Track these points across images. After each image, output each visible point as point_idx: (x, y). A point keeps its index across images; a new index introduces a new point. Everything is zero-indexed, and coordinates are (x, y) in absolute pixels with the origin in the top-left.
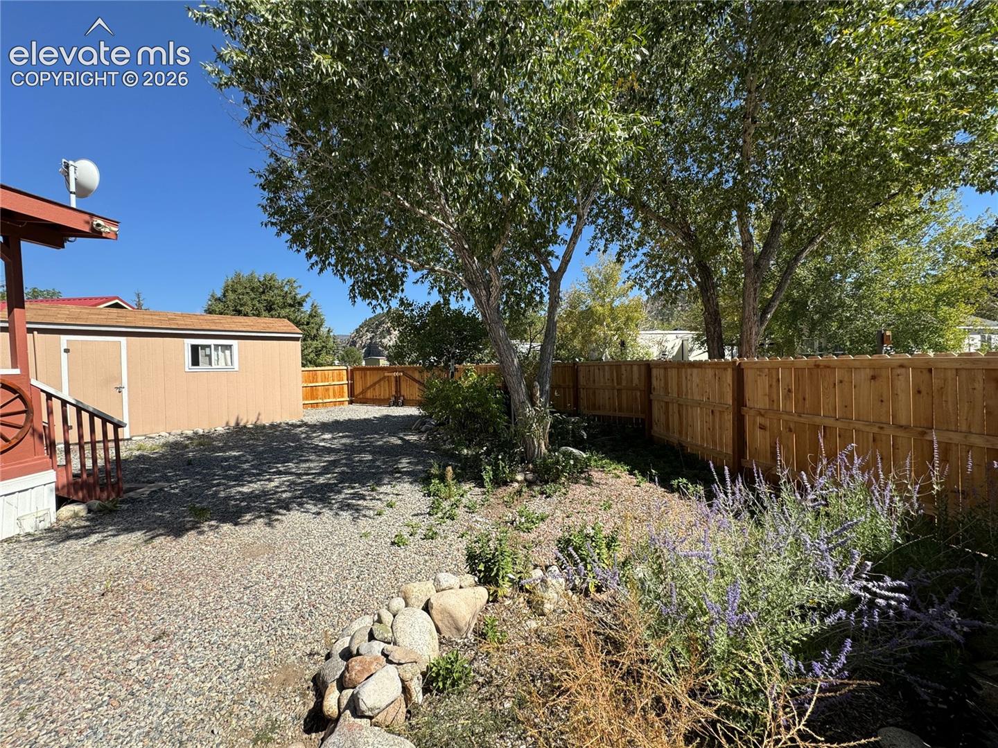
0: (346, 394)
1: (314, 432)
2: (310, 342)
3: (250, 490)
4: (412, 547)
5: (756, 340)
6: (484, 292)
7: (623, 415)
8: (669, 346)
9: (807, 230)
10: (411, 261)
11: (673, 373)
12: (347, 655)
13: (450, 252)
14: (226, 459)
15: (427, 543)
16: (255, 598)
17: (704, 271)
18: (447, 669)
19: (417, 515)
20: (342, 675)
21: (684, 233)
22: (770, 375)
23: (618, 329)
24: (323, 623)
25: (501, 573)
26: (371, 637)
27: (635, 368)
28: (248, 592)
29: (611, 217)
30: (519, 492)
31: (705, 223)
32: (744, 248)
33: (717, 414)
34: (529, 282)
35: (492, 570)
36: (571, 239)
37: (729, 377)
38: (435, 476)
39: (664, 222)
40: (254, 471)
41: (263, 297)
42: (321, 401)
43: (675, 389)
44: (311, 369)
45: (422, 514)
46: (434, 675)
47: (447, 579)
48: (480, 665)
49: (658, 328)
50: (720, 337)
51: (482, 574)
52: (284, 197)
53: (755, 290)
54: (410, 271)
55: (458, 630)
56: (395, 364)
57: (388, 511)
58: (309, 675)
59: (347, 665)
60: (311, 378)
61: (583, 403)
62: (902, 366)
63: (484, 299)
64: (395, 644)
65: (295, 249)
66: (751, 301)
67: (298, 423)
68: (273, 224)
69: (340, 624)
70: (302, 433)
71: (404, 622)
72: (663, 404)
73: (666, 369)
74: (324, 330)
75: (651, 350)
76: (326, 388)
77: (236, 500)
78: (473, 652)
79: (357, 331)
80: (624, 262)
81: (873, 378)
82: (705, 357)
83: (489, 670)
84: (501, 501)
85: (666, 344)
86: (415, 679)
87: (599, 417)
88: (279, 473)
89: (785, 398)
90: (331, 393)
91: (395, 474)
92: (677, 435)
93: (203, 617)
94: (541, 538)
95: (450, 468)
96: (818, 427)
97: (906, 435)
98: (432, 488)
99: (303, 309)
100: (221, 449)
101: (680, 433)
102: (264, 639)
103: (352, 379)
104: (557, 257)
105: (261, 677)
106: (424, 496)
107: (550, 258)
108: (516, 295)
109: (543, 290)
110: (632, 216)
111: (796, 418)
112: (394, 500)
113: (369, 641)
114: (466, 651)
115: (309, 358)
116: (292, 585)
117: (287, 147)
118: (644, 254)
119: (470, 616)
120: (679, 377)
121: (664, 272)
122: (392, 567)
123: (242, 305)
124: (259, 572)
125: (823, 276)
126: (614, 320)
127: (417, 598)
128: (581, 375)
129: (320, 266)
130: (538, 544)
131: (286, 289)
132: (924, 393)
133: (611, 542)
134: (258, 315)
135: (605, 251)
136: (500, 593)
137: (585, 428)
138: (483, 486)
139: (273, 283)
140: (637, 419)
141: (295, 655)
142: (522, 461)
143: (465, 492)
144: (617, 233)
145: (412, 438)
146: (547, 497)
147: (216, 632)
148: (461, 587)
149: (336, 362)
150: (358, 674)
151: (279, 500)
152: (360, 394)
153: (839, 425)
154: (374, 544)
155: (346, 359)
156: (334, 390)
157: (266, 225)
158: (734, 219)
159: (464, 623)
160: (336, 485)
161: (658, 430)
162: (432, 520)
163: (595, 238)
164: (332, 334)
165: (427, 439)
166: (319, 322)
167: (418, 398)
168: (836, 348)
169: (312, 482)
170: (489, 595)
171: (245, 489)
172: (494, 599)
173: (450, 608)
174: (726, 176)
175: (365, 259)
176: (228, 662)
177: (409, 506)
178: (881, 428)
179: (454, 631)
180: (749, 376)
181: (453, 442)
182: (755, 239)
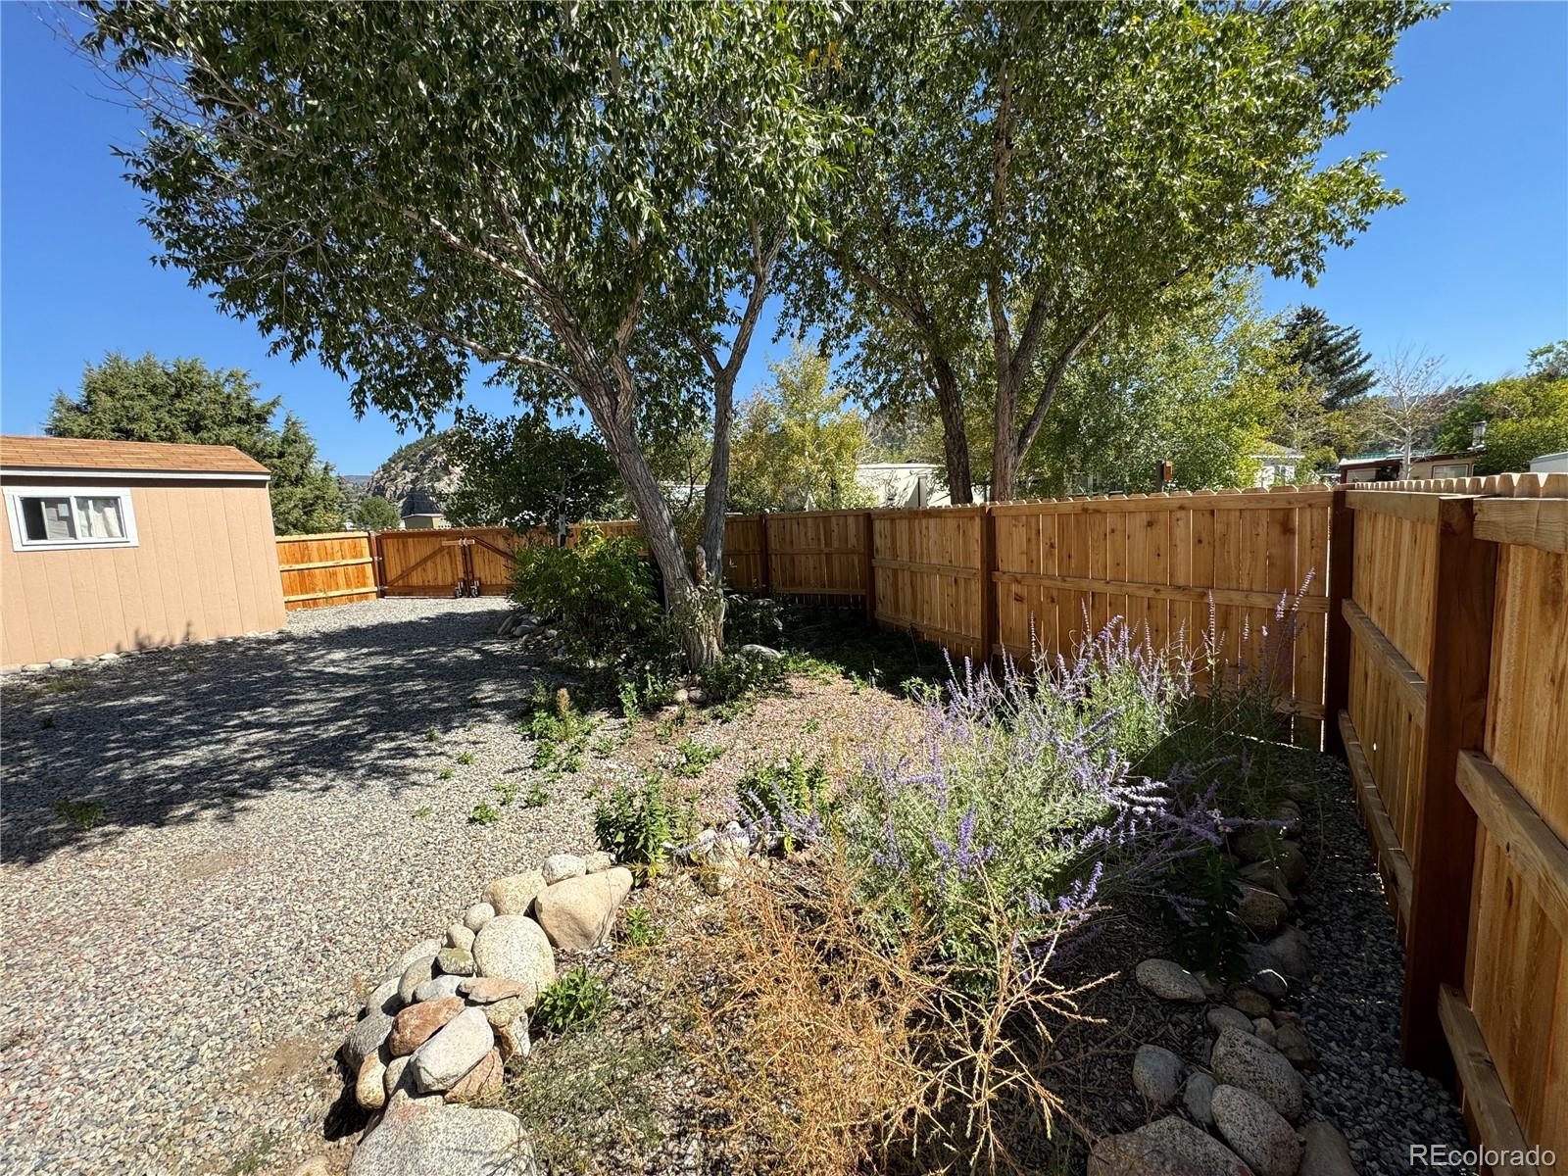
0: (371, 580)
1: (313, 649)
2: (288, 489)
3: (189, 761)
4: (505, 823)
5: (1013, 477)
6: (606, 400)
7: (835, 591)
8: (900, 486)
9: (1077, 317)
10: (473, 344)
11: (903, 526)
12: (395, 1006)
13: (545, 330)
14: (132, 711)
15: (531, 814)
16: (214, 943)
17: (944, 372)
18: (569, 996)
19: (513, 771)
20: (389, 1040)
21: (916, 312)
22: (1028, 525)
23: (827, 462)
24: (350, 964)
25: (651, 843)
26: (437, 970)
27: (851, 521)
28: (198, 935)
29: (810, 282)
30: (680, 719)
31: (946, 300)
32: (997, 338)
33: (962, 583)
34: (683, 385)
35: (637, 840)
36: (746, 316)
37: (976, 529)
38: (539, 706)
39: (887, 296)
40: (194, 728)
41: (178, 405)
42: (321, 595)
43: (906, 548)
44: (295, 537)
45: (520, 769)
46: (547, 1009)
47: (562, 863)
48: (623, 982)
49: (886, 460)
50: (967, 473)
51: (622, 848)
52: (197, 209)
53: (1012, 402)
54: (473, 361)
55: (587, 936)
56: (460, 525)
57: (460, 771)
58: (328, 1049)
59: (396, 1021)
60: (298, 556)
61: (777, 576)
62: (1182, 508)
63: (607, 412)
64: (479, 974)
65: (234, 311)
66: (1007, 420)
67: (277, 637)
68: (178, 261)
69: (382, 961)
70: (288, 653)
71: (493, 940)
72: (889, 572)
73: (893, 520)
74: (315, 467)
75: (875, 493)
76: (331, 573)
77: (160, 782)
78: (611, 965)
79: (386, 468)
80: (830, 356)
81: (1150, 524)
82: (947, 502)
83: (635, 986)
84: (652, 736)
85: (896, 485)
86: (517, 1022)
87: (801, 596)
88: (246, 726)
89: (1046, 557)
90: (341, 580)
91: (470, 709)
92: (909, 617)
93: (105, 994)
94: (715, 784)
95: (563, 691)
96: (1084, 594)
97: (1184, 598)
98: (536, 726)
99: (267, 428)
100: (117, 693)
101: (914, 613)
102: (236, 1009)
103: (380, 553)
104: (727, 345)
105: (236, 1071)
106: (524, 739)
107: (716, 345)
108: (664, 407)
109: (706, 398)
110: (841, 282)
111: (1059, 584)
112: (469, 752)
113: (434, 977)
114: (601, 964)
115: (291, 519)
116: (287, 912)
117: (191, 105)
118: (861, 344)
119: (605, 913)
120: (911, 532)
121: (889, 373)
122: (471, 859)
123: (131, 420)
124: (218, 899)
125: (1099, 383)
126: (819, 448)
127: (515, 899)
128: (772, 533)
129: (291, 347)
130: (710, 793)
131: (227, 389)
132: (1205, 542)
133: (814, 778)
134: (172, 439)
135: (801, 337)
136: (651, 871)
137: (780, 616)
138: (622, 716)
139: (196, 377)
140: (855, 597)
141: (300, 1023)
142: (684, 671)
143: (593, 727)
144: (819, 309)
145: (498, 647)
146: (723, 722)
147: (136, 1013)
148: (588, 872)
149: (348, 525)
150: (417, 1032)
151: (250, 773)
152: (398, 579)
153: (1110, 589)
154: (437, 825)
155: (367, 518)
156: (346, 574)
157: (163, 263)
158: (984, 296)
159: (595, 924)
160: (361, 736)
161: (884, 612)
162: (539, 776)
163: (785, 314)
164: (333, 474)
165: (526, 647)
166: (304, 451)
167: (505, 582)
168: (1114, 486)
169: (314, 736)
170: (635, 878)
171: (177, 761)
172: (642, 883)
173: (570, 907)
174: (972, 228)
175: (383, 336)
176: (168, 1059)
177: (498, 758)
178: (1157, 591)
179: (580, 940)
180: (1002, 526)
181: (570, 650)
182: (1011, 328)
